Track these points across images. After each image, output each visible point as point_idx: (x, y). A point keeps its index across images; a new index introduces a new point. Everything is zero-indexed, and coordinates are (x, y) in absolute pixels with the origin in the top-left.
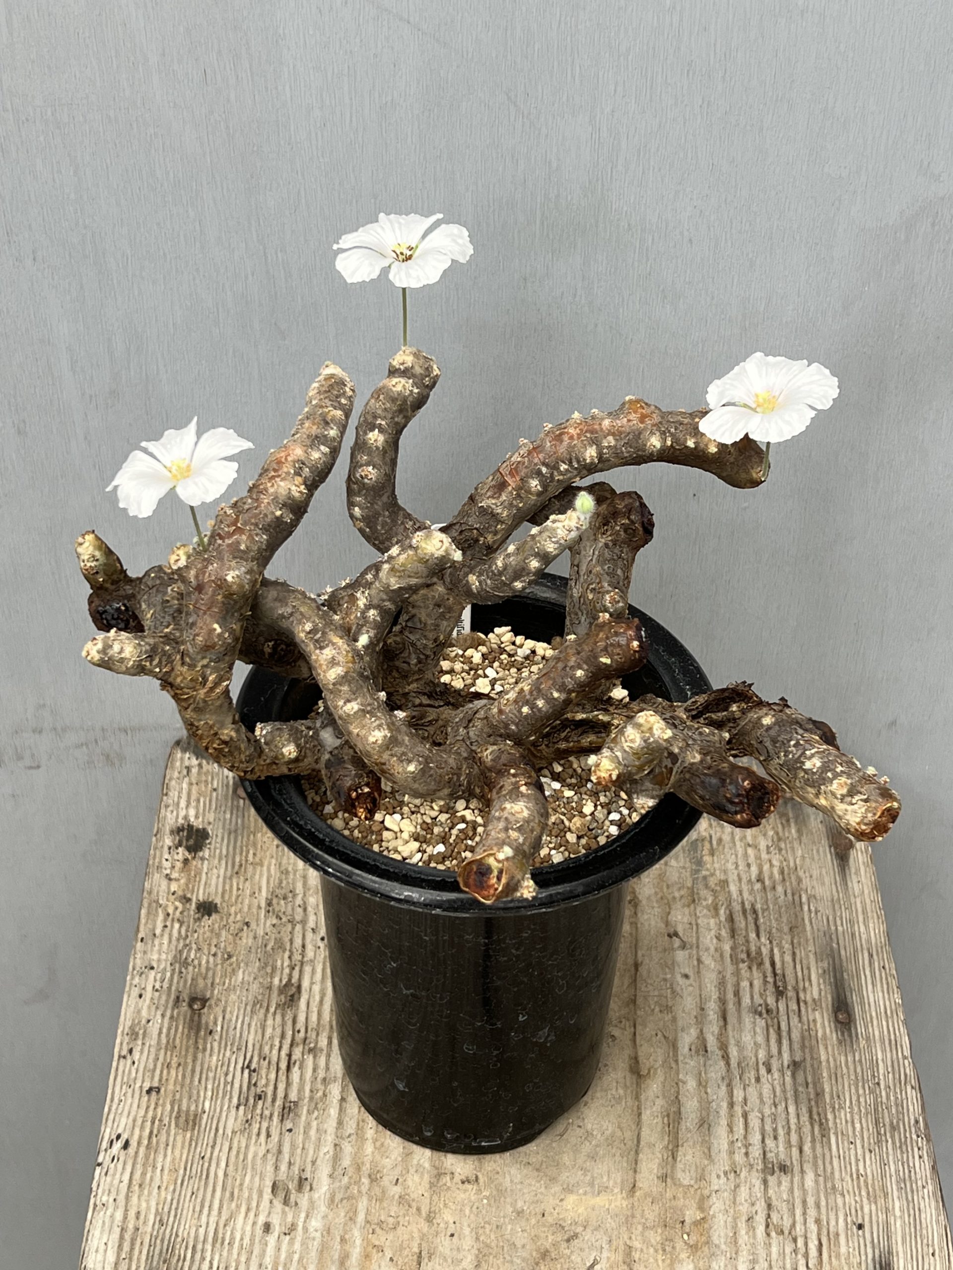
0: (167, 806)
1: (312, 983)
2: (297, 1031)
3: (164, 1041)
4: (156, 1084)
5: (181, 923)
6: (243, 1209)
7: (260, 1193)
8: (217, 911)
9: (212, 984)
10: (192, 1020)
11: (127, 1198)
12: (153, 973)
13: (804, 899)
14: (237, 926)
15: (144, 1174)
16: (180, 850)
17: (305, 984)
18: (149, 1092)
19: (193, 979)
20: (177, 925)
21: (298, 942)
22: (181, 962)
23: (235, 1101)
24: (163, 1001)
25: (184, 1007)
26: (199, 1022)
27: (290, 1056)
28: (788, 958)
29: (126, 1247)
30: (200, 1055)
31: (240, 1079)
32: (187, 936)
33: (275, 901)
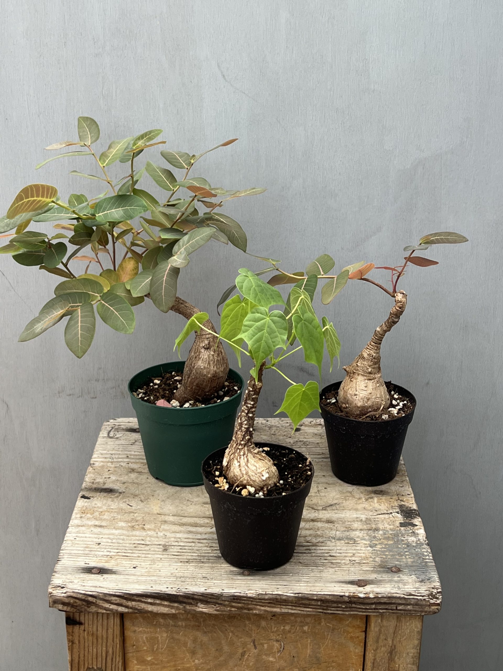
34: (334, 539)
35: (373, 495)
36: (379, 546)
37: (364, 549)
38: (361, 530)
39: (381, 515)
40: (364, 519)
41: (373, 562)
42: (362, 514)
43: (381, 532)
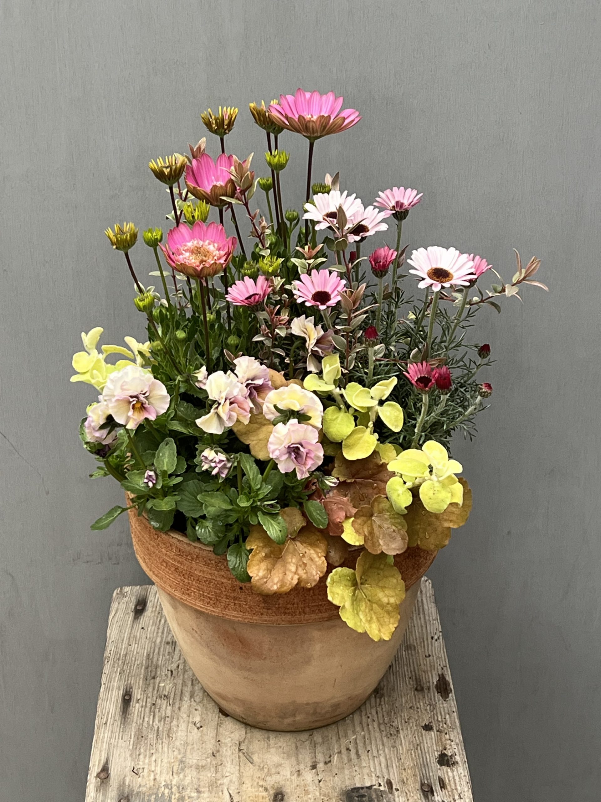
34: (183, 757)
35: (272, 792)
36: (167, 791)
37: (162, 779)
38: (199, 779)
39: (228, 796)
40: (219, 782)
41: (138, 785)
42: (231, 781)
43: (194, 795)
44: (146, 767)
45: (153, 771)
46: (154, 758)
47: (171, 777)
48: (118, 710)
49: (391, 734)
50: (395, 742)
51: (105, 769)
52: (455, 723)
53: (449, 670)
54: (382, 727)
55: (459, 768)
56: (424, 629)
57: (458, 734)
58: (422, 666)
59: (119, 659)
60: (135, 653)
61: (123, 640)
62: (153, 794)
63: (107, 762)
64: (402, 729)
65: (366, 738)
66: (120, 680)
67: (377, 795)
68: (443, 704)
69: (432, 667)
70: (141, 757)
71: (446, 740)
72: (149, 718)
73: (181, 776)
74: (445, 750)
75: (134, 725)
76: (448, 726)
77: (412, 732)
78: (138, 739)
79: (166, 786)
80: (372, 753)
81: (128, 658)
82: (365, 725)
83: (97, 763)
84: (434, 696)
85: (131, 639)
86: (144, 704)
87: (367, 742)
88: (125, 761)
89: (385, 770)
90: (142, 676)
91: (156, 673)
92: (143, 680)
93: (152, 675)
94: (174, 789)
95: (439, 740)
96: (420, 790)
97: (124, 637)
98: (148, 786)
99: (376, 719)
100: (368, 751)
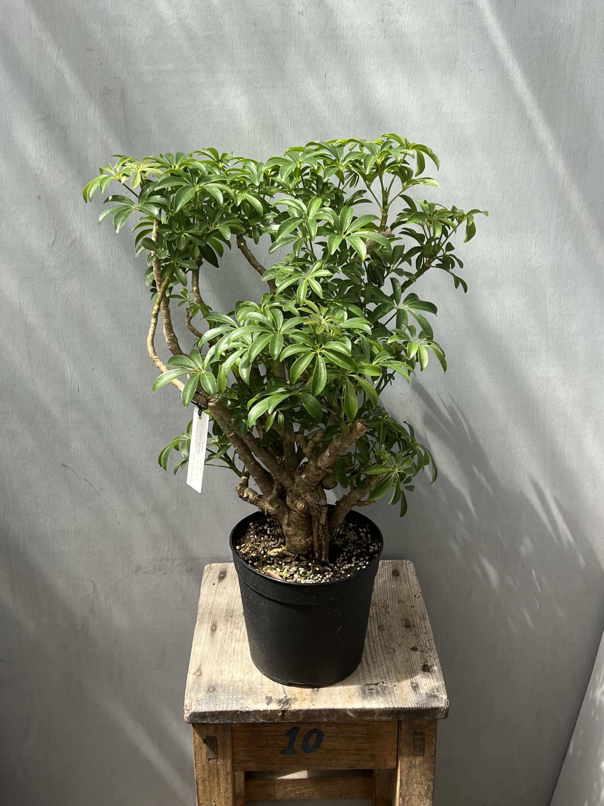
0: (440, 678)
1: (375, 631)
2: (377, 620)
3: (414, 617)
4: (413, 609)
5: (421, 645)
6: (381, 587)
7: (377, 589)
8: (411, 649)
9: (405, 630)
10: (408, 622)
11: (411, 587)
12: (424, 632)
13: (216, 657)
14: (402, 645)
15: (408, 591)
16: (430, 665)
17: (377, 632)
18: (414, 607)
19: (411, 631)
20: (422, 644)
21: (382, 641)
22: (417, 636)
23: (390, 606)
24: (418, 626)
25: (411, 625)
26: (406, 621)
27: (377, 615)
28: (227, 641)
29: (407, 579)
30: (403, 614)
31: (389, 609)
32: (418, 641)
33: (393, 652)
41: (221, 680)
43: (259, 687)
44: (227, 669)
45: (231, 672)
46: (232, 664)
47: (244, 676)
48: (208, 636)
49: (390, 653)
50: (392, 657)
51: (199, 670)
52: (432, 646)
53: (427, 615)
54: (384, 648)
55: (436, 674)
56: (410, 591)
57: (435, 653)
58: (409, 612)
59: (208, 605)
60: (219, 602)
61: (211, 595)
62: (231, 685)
63: (200, 666)
64: (397, 650)
65: (373, 654)
66: (209, 618)
67: (382, 690)
68: (424, 635)
69: (416, 613)
70: (224, 663)
71: (427, 656)
72: (228, 640)
73: (250, 675)
74: (427, 662)
75: (219, 644)
76: (428, 648)
77: (403, 651)
78: (221, 652)
79: (240, 681)
80: (378, 663)
81: (214, 605)
82: (372, 647)
83: (194, 666)
84: (418, 630)
85: (217, 594)
86: (225, 632)
87: (374, 657)
88: (212, 666)
89: (386, 674)
90: (224, 615)
91: (233, 614)
92: (224, 618)
93: (231, 615)
94: (246, 683)
95: (422, 657)
96: (411, 686)
97: (211, 593)
98: (228, 681)
99: (379, 643)
100: (375, 663)
